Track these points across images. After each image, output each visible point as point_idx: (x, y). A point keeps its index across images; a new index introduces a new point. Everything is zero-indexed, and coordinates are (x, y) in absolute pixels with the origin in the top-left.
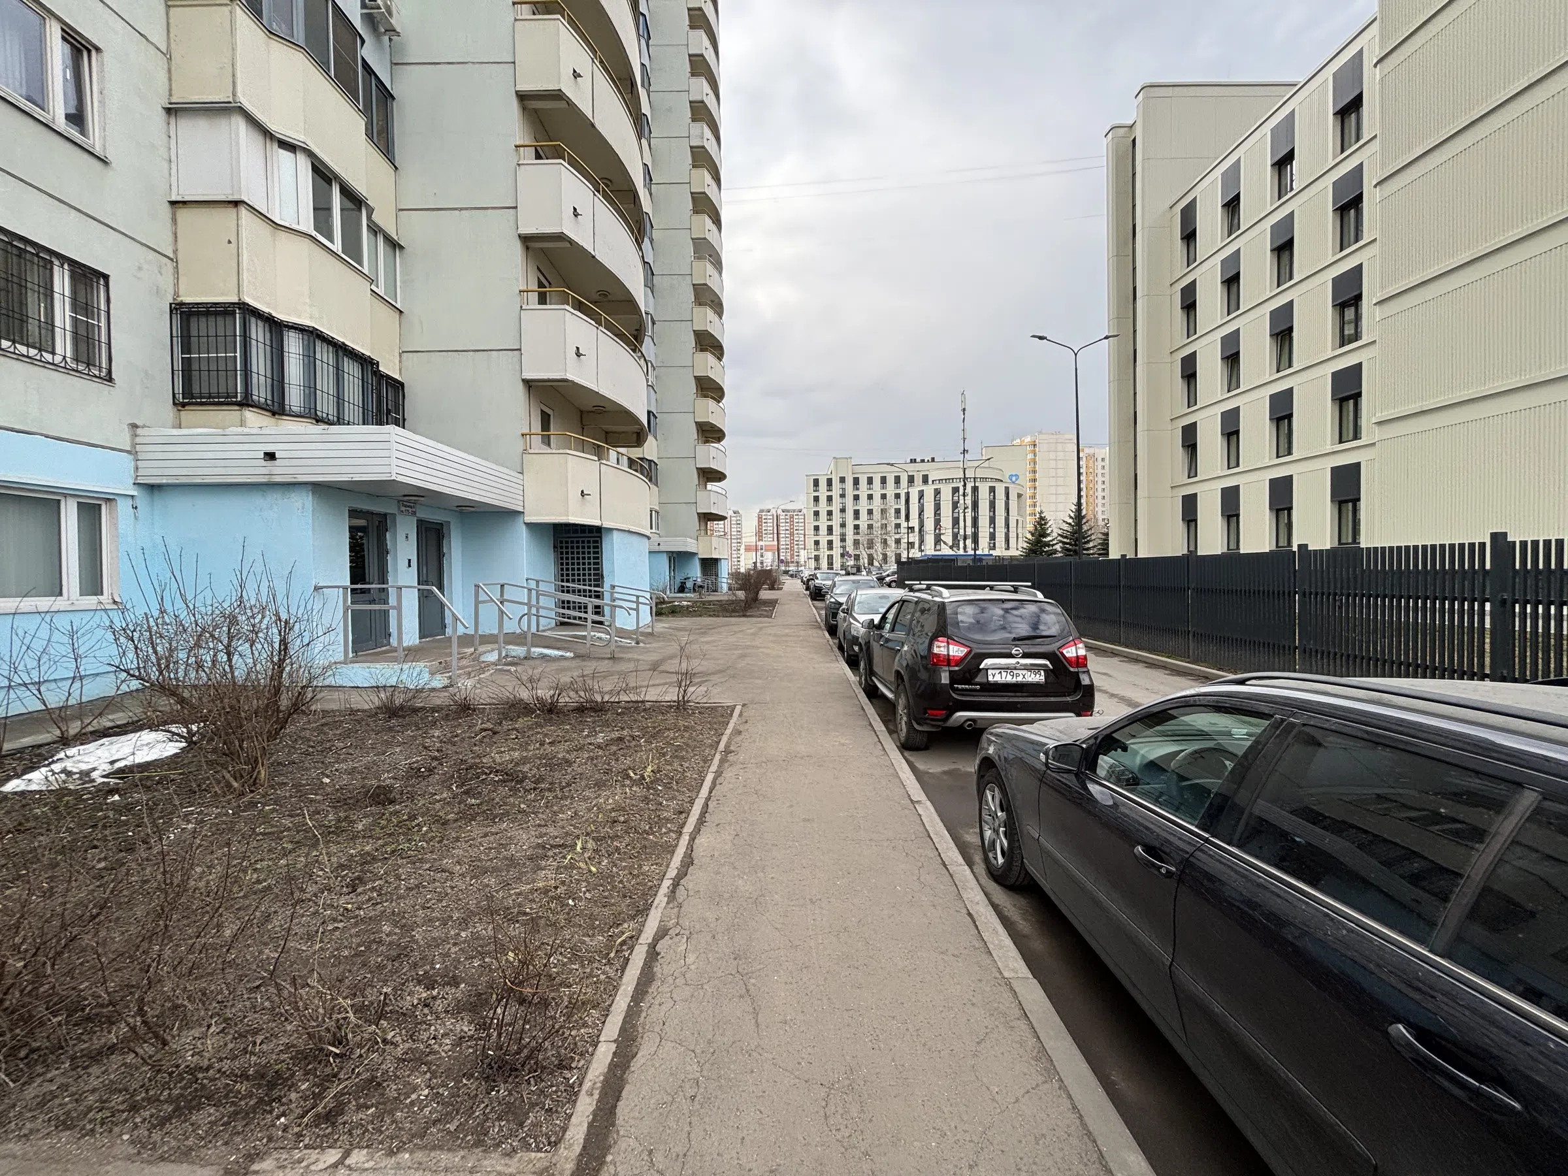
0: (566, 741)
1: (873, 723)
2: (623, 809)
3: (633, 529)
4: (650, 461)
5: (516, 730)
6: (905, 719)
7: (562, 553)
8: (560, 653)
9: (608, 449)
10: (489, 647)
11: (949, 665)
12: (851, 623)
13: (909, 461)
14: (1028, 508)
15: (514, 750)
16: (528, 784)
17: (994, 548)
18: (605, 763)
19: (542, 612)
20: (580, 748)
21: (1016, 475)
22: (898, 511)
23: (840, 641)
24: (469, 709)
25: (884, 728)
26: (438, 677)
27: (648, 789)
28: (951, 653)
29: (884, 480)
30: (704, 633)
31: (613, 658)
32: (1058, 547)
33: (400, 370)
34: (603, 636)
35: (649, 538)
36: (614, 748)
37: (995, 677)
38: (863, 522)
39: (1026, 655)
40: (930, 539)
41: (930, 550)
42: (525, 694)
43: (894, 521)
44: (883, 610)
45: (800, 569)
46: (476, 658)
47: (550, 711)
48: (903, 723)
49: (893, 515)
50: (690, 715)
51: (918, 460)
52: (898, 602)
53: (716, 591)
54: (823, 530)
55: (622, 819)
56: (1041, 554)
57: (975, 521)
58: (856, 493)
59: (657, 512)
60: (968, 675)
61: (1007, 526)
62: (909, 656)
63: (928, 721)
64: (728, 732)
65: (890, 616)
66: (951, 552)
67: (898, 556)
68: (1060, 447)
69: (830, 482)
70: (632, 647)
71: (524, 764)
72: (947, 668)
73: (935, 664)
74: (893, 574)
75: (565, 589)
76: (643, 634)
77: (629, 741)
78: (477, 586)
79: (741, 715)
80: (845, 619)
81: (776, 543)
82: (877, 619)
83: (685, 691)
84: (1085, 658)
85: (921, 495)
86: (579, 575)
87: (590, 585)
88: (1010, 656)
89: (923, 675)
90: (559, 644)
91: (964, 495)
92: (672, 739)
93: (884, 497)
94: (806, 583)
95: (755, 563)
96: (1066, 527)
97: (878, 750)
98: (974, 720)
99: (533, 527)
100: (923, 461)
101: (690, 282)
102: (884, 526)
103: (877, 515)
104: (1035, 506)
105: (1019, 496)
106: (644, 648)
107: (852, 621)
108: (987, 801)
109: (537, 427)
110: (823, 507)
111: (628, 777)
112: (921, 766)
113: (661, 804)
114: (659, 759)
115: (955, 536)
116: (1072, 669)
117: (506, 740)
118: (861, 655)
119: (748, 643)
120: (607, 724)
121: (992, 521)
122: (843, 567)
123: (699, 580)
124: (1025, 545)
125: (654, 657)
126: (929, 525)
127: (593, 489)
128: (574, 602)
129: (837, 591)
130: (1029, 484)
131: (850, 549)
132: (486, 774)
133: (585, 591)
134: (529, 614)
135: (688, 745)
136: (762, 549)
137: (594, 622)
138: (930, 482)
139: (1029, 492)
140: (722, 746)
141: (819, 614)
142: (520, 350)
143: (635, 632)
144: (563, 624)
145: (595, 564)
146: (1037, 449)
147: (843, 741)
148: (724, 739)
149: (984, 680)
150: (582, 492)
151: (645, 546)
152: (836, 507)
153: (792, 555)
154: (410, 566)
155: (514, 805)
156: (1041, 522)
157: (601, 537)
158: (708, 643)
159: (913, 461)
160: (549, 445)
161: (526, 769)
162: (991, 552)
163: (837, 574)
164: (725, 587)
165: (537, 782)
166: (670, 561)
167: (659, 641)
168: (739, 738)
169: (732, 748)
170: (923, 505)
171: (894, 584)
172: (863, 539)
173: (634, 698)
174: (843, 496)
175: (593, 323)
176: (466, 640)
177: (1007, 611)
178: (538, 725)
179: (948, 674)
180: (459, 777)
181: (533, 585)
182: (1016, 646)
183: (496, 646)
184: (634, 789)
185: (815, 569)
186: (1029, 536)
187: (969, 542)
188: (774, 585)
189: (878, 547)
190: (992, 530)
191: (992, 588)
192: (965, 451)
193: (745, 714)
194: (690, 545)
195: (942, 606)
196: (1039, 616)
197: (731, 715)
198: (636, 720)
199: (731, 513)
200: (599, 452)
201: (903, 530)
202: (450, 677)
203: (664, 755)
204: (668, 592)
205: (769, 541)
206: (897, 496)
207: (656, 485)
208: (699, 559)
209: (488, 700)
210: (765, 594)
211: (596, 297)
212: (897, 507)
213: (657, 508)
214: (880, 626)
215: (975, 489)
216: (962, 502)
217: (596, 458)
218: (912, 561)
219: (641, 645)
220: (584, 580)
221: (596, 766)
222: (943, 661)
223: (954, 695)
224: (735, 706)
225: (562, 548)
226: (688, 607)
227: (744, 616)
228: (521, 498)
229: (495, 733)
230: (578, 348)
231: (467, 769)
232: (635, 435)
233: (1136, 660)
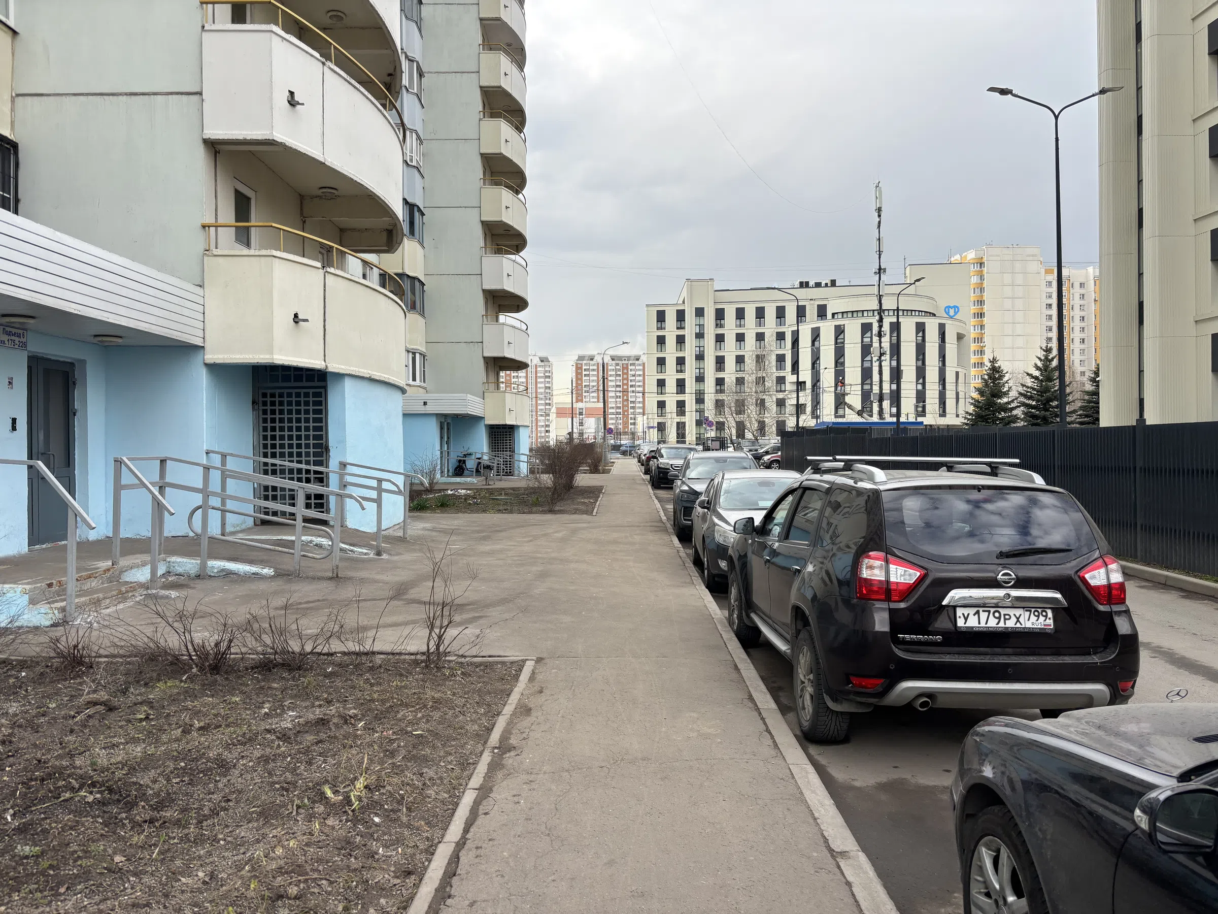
0: (228, 726)
1: (755, 695)
2: (299, 869)
3: (377, 375)
4: (414, 279)
5: (150, 703)
6: (810, 689)
7: (265, 412)
8: (253, 569)
9: (343, 253)
10: (138, 559)
11: (888, 599)
12: (715, 525)
13: (797, 285)
14: (972, 356)
15: (135, 741)
16: (141, 813)
17: (923, 413)
18: (287, 769)
19: (230, 505)
20: (250, 740)
21: (955, 307)
22: (781, 359)
23: (696, 551)
24: (80, 663)
25: (773, 705)
26: (44, 608)
27: (355, 821)
28: (893, 579)
29: (760, 313)
30: (485, 538)
31: (336, 578)
32: (1018, 412)
33: (12, 123)
34: (325, 542)
35: (403, 391)
36: (310, 738)
37: (967, 620)
38: (730, 374)
39: (1021, 583)
40: (828, 400)
41: (828, 414)
42: (172, 641)
43: (774, 373)
44: (769, 504)
45: (637, 443)
46: (114, 577)
47: (215, 668)
48: (807, 698)
49: (774, 363)
50: (447, 678)
51: (811, 284)
52: (791, 492)
53: (510, 474)
54: (671, 386)
55: (293, 891)
56: (994, 422)
57: (896, 375)
58: (720, 331)
59: (423, 356)
60: (918, 616)
61: (942, 380)
62: (816, 582)
63: (852, 697)
64: (508, 710)
65: (781, 515)
66: (858, 419)
67: (781, 425)
68: (1018, 265)
69: (681, 316)
70: (370, 560)
71: (146, 768)
72: (884, 605)
73: (862, 597)
74: (775, 450)
75: (270, 468)
76: (388, 539)
77: (336, 725)
78: (119, 462)
79: (532, 678)
80: (704, 518)
81: (601, 405)
82: (758, 518)
83: (440, 637)
84: (1121, 587)
85: (816, 335)
86: (291, 446)
87: (308, 463)
88: (993, 584)
89: (844, 616)
90: (254, 555)
91: (880, 335)
92: (410, 723)
93: (760, 337)
94: (645, 463)
95: (571, 434)
96: (1029, 382)
97: (766, 749)
98: (931, 695)
99: (218, 370)
100: (818, 285)
101: (476, 15)
102: (760, 381)
103: (750, 363)
104: (982, 352)
105: (960, 337)
106: (388, 561)
107: (716, 520)
108: (981, 870)
109: (228, 215)
110: (671, 352)
111: (323, 796)
112: (839, 774)
113: (372, 855)
114: (382, 763)
115: (866, 396)
116: (1101, 608)
117: (129, 721)
118: (731, 577)
119: (553, 555)
120: (305, 694)
121: (921, 373)
122: (700, 440)
123: (485, 458)
124: (971, 409)
125: (402, 576)
126: (828, 378)
127: (312, 312)
128: (283, 489)
129: (692, 473)
130: (973, 321)
131: (710, 412)
132: (72, 789)
133: (299, 471)
134: (204, 507)
135: (436, 735)
136: (581, 414)
137: (306, 520)
138: (829, 316)
139: (972, 333)
140: (495, 737)
141: (665, 510)
142: (200, 94)
143: (375, 536)
144: (264, 523)
145: (316, 429)
146: (985, 270)
147: (706, 730)
148: (501, 723)
149: (948, 625)
150: (296, 316)
151: (395, 404)
152: (689, 353)
153: (625, 424)
154: (14, 428)
155: (103, 857)
156: (995, 373)
157: (325, 388)
158: (490, 553)
159: (804, 285)
160: (248, 245)
161: (145, 780)
162: (920, 419)
163: (691, 449)
164: (524, 468)
165: (160, 806)
166: (442, 428)
167: (415, 550)
168: (526, 722)
169: (513, 741)
170: (818, 349)
171: (775, 465)
172: (728, 398)
173: (353, 647)
174: (700, 336)
175: (317, 55)
176: (102, 548)
177: (977, 504)
178: (190, 694)
179: (886, 615)
180: (24, 796)
181: (216, 460)
182: (1005, 566)
183: (147, 557)
184: (330, 822)
185: (659, 443)
186: (976, 395)
187: (886, 404)
188: (597, 466)
189: (752, 410)
190: (920, 387)
191: (950, 467)
192: (880, 271)
193: (540, 677)
194: (472, 405)
195: (875, 496)
196: (1028, 513)
197: (517, 677)
198: (353, 687)
199: (536, 361)
200: (327, 257)
201: (789, 386)
202: (63, 610)
203: (392, 754)
204: (438, 476)
205: (592, 402)
206: (781, 336)
207: (422, 315)
208: (486, 425)
209: (112, 651)
210: (583, 479)
211: (326, 20)
212: (781, 352)
213: (424, 350)
214: (763, 530)
215: (896, 327)
216: (876, 344)
217: (319, 265)
218: (801, 432)
219: (385, 556)
220: (299, 455)
221: (270, 774)
222: (877, 592)
223: (896, 650)
224: (524, 661)
225: (265, 404)
226: (467, 497)
227: (551, 511)
228: (201, 325)
229: (111, 709)
230: (292, 93)
231: (43, 780)
232: (385, 234)
233: (1164, 585)
